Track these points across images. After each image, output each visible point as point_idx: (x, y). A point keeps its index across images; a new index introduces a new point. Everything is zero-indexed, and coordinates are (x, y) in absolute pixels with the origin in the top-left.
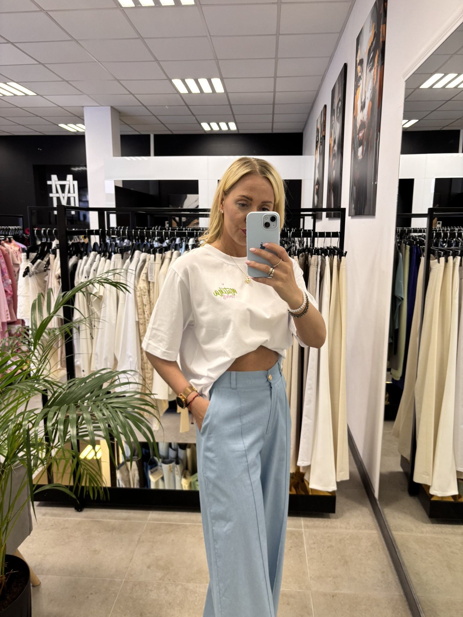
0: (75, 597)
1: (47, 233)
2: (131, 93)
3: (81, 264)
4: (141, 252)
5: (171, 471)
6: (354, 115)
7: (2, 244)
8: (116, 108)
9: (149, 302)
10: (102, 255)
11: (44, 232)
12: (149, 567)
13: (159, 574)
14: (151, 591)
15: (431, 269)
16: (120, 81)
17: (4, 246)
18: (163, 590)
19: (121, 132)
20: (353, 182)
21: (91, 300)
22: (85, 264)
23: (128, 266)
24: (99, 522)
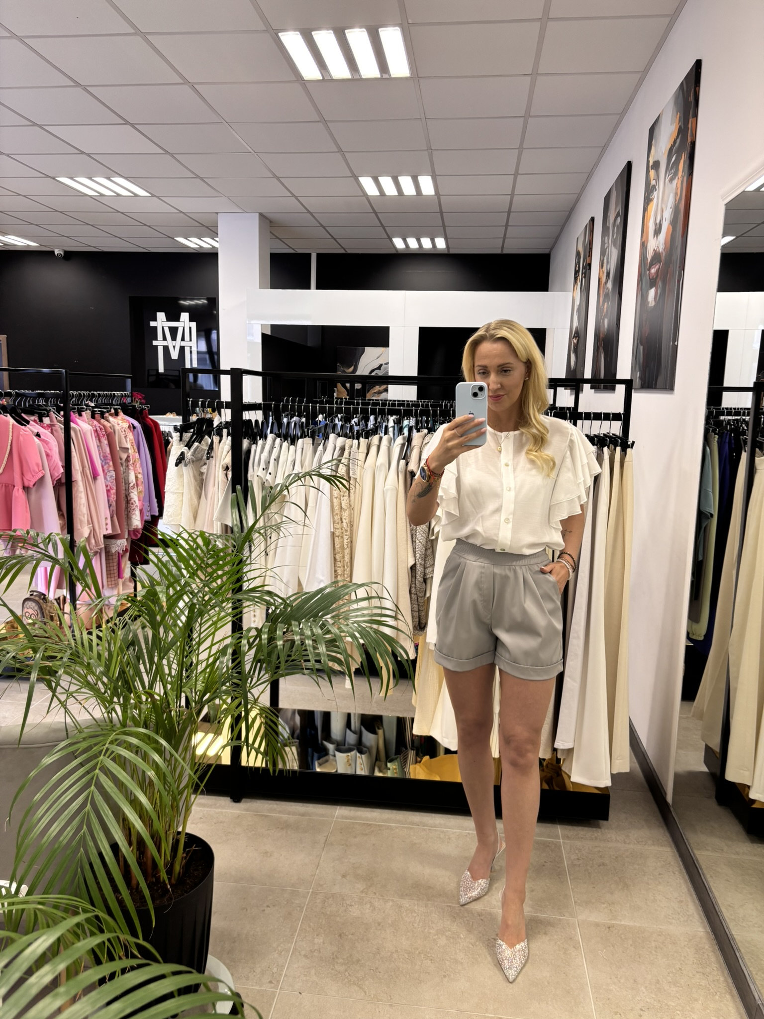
0: (247, 910)
2: (293, 195)
3: (255, 451)
4: (336, 436)
5: (350, 763)
6: (643, 241)
7: (106, 417)
8: (267, 215)
9: (349, 506)
12: (344, 876)
13: (360, 886)
14: (351, 906)
16: (281, 179)
17: (108, 421)
18: (368, 906)
19: (270, 249)
20: (638, 338)
22: (262, 451)
23: (321, 456)
24: (266, 816)
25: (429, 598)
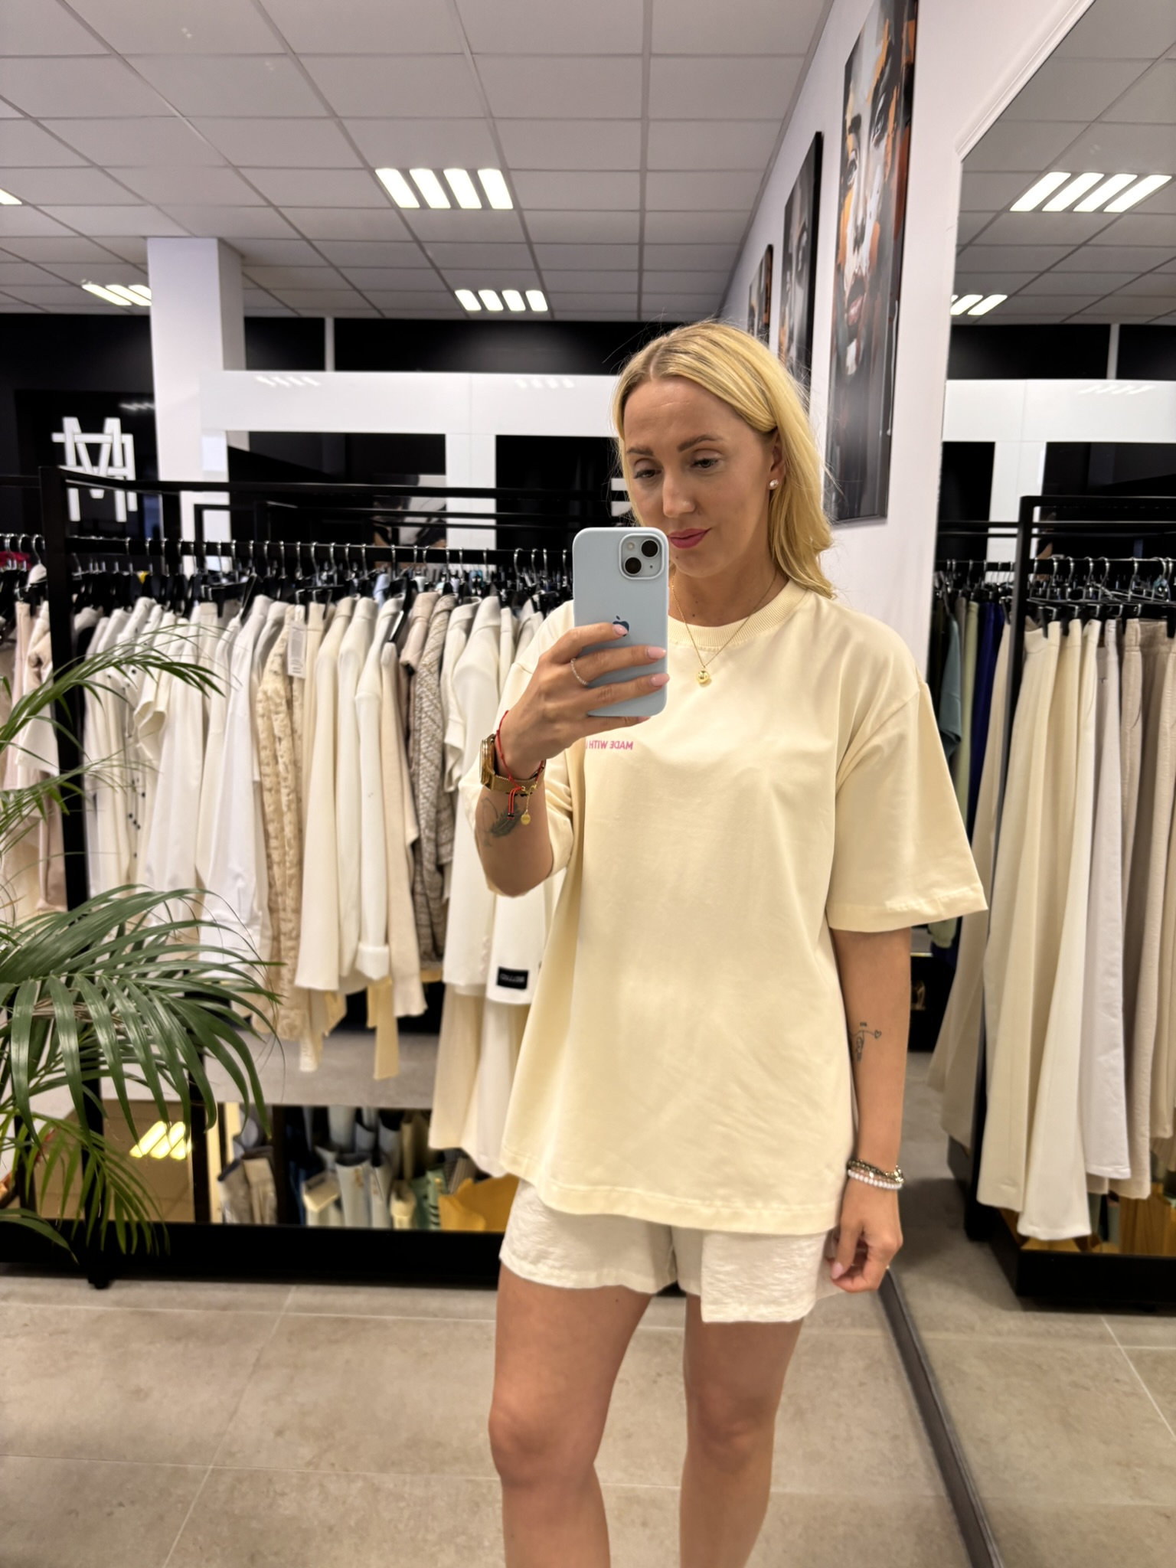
0: (77, 1514)
1: (20, 546)
2: (270, 205)
4: (270, 600)
5: (361, 1183)
6: (839, 262)
8: (232, 242)
9: (288, 731)
10: (166, 608)
11: (11, 543)
12: (279, 1433)
13: (306, 1452)
14: (283, 1494)
15: (1026, 653)
16: (241, 170)
18: (316, 1492)
19: (245, 308)
20: (833, 436)
21: (136, 724)
22: (119, 628)
23: (234, 635)
24: (152, 1315)
25: (448, 901)
